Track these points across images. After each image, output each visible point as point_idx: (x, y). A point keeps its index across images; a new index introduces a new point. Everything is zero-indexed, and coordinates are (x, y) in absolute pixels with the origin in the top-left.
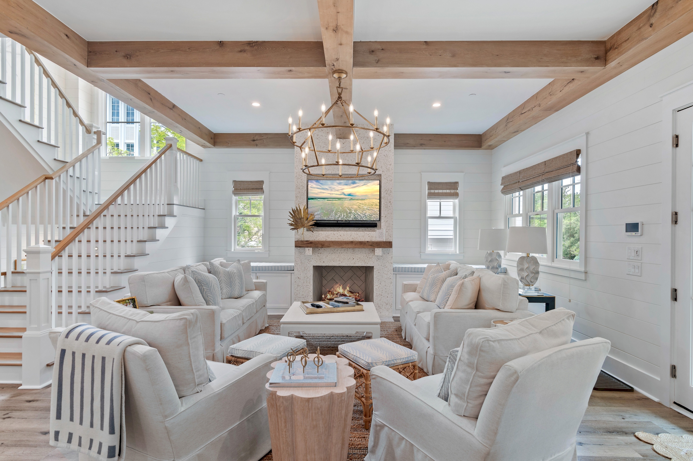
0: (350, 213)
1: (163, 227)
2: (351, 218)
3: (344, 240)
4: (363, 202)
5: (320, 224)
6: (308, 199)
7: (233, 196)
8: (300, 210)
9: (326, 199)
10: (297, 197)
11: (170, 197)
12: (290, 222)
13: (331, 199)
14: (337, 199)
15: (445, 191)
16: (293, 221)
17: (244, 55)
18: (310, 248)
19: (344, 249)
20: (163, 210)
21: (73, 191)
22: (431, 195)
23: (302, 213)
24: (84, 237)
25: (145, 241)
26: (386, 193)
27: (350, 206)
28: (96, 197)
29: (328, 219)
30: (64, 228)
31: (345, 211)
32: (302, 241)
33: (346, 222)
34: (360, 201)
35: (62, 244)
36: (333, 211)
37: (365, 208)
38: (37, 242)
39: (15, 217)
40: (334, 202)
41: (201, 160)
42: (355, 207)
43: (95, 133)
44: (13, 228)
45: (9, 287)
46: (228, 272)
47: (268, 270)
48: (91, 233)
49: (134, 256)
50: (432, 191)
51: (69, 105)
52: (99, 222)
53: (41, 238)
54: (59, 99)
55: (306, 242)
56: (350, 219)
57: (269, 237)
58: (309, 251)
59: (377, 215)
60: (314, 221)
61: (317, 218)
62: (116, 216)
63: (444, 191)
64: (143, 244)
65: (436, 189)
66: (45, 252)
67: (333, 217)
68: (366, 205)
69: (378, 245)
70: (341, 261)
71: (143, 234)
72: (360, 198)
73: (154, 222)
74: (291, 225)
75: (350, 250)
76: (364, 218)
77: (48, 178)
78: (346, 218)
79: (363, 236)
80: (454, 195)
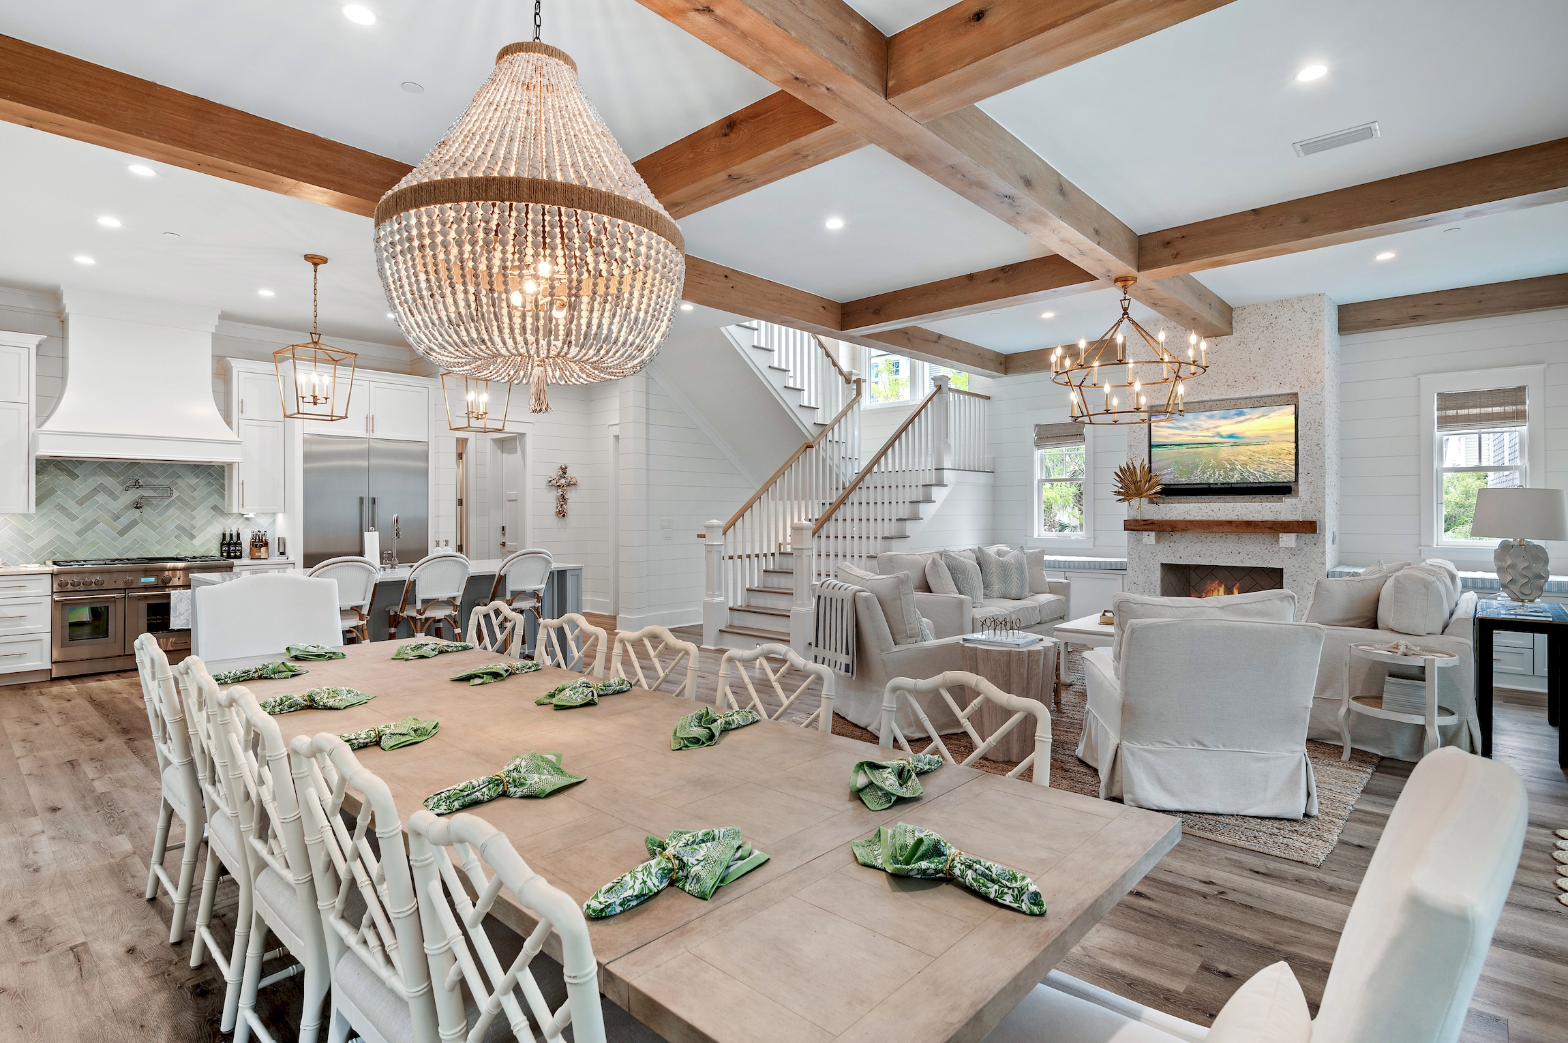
0: (1232, 470)
1: (928, 500)
2: (1235, 478)
3: (1221, 519)
4: (1259, 448)
5: (1172, 491)
6: (1150, 446)
7: (1035, 448)
8: (1134, 468)
9: (1185, 447)
10: (1130, 446)
11: (939, 459)
12: (1117, 489)
13: (1193, 446)
14: (1206, 445)
15: (1489, 410)
16: (1121, 488)
17: (997, 284)
18: (1150, 533)
19: (1221, 535)
20: (931, 477)
21: (832, 459)
22: (1446, 423)
23: (1138, 471)
24: (839, 514)
25: (906, 520)
26: (1308, 427)
27: (1233, 458)
28: (856, 463)
29: (1188, 482)
30: (823, 504)
31: (1223, 467)
32: (1137, 521)
33: (1223, 486)
34: (1252, 448)
35: (820, 522)
36: (1197, 467)
37: (1265, 460)
38: (799, 519)
39: (781, 492)
40: (1200, 450)
41: (989, 398)
42: (1243, 458)
43: (855, 381)
44: (780, 504)
45: (777, 569)
46: (1002, 562)
47: (1084, 568)
48: (846, 511)
49: (892, 538)
50: (1452, 413)
51: (828, 355)
52: (855, 497)
53: (803, 517)
54: (819, 349)
55: (1144, 523)
56: (1234, 481)
57: (1094, 515)
58: (1149, 538)
59: (1291, 473)
60: (1161, 487)
61: (1167, 479)
62: (872, 488)
63: (1486, 409)
64: (903, 522)
65: (1461, 408)
66: (807, 528)
67: (1197, 478)
68: (1266, 453)
69: (1284, 528)
70: (1215, 556)
71: (904, 511)
72: (1254, 441)
73: (917, 494)
74: (1119, 493)
75: (1233, 537)
76: (1263, 478)
77: (810, 446)
78: (1224, 478)
79: (1259, 512)
80: (1513, 418)
